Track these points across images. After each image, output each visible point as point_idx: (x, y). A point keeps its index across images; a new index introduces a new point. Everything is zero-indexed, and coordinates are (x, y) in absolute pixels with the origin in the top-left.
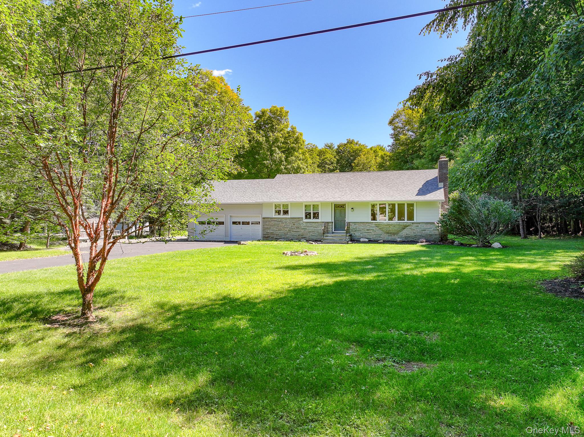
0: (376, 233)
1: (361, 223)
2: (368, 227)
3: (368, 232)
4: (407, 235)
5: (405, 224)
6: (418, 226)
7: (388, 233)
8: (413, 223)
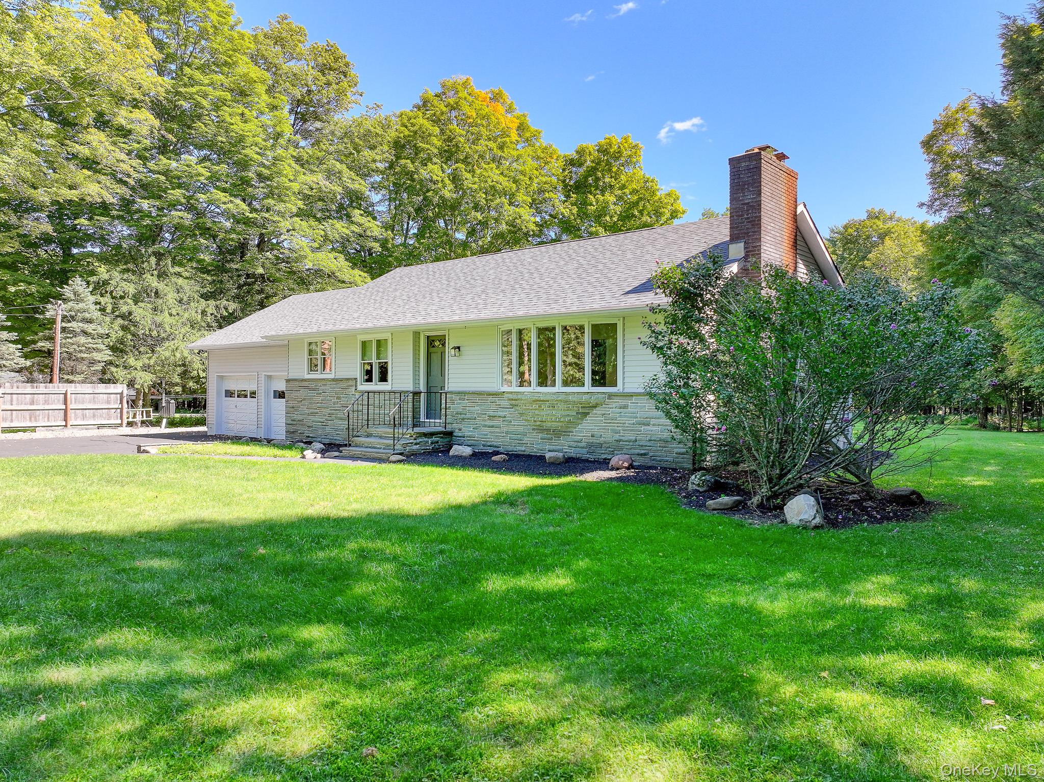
0: (512, 429)
1: (474, 393)
2: (493, 406)
3: (491, 423)
4: (594, 440)
5: (585, 397)
6: (625, 407)
7: (541, 429)
8: (610, 396)
